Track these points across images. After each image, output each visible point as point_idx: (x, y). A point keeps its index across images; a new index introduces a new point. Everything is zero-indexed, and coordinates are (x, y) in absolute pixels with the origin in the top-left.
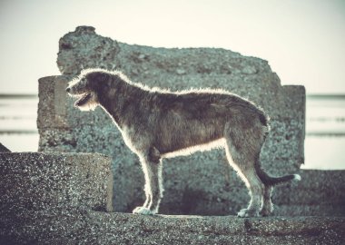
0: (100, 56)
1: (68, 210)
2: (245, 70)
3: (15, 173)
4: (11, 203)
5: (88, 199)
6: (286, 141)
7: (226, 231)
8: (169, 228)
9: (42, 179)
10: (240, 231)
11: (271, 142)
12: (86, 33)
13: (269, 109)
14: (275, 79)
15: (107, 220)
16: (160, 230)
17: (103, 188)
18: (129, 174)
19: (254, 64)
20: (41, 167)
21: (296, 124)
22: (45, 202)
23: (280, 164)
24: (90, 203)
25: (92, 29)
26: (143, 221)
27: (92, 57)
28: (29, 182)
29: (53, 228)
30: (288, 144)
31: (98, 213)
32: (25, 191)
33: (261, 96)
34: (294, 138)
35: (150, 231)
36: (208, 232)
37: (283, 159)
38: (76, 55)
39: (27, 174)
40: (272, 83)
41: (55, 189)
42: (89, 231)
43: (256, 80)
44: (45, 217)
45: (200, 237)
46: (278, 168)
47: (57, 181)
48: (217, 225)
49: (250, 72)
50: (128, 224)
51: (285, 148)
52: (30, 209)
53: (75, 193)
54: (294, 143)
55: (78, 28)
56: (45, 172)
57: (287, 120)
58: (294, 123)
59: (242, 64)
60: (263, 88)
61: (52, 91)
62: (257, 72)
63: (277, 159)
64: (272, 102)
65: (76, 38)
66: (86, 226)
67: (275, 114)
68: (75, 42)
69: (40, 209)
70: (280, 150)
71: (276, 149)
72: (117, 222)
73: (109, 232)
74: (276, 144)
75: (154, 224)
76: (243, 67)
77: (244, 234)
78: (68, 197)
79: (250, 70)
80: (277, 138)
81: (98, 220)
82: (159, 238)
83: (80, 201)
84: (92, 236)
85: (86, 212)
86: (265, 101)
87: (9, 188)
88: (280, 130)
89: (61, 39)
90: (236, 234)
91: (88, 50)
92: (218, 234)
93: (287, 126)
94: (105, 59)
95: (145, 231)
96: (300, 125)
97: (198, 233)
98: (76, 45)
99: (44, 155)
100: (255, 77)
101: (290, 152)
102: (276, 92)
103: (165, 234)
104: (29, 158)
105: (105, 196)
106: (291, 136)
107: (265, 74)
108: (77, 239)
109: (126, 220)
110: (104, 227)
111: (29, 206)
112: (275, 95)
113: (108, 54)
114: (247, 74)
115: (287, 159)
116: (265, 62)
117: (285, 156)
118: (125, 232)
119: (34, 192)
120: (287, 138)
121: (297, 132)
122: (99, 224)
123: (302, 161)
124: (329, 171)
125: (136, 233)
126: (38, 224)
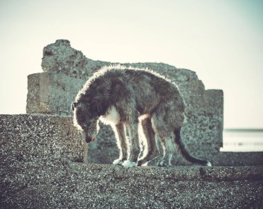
0: (73, 62)
1: (52, 161)
2: (179, 78)
3: (9, 131)
4: (6, 156)
5: (68, 153)
6: (210, 131)
7: (184, 178)
8: (136, 175)
9: (31, 136)
10: (196, 177)
11: (199, 131)
12: (63, 45)
13: (197, 107)
14: (201, 84)
15: (84, 169)
16: (129, 177)
17: (81, 144)
18: (93, 155)
19: (186, 73)
20: (30, 126)
21: (217, 117)
22: (33, 155)
23: (205, 147)
24: (70, 155)
25: (68, 42)
26: (114, 170)
27: (67, 62)
28: (20, 138)
29: (40, 176)
30: (211, 132)
31: (77, 164)
32: (17, 146)
33: (191, 97)
34: (215, 128)
35: (120, 179)
36: (169, 178)
37: (208, 143)
38: (56, 59)
39: (18, 132)
40: (199, 87)
41: (41, 144)
42: (70, 179)
43: (187, 85)
44: (33, 167)
45: (162, 183)
46: (203, 150)
47: (43, 137)
48: (177, 173)
49: (183, 80)
50: (102, 173)
51: (209, 135)
52: (20, 160)
53: (58, 147)
54: (216, 132)
55: (57, 41)
56: (33, 130)
57: (210, 115)
58: (215, 117)
59: (177, 74)
60: (193, 92)
61: (38, 85)
62: (188, 80)
63: (203, 143)
64: (199, 101)
65: (56, 48)
66: (67, 174)
67: (201, 111)
68: (55, 50)
69: (29, 161)
70: (206, 137)
71: (202, 136)
72: (93, 171)
73: (86, 179)
74: (202, 132)
75: (124, 172)
76: (177, 77)
77: (199, 180)
78: (52, 151)
79: (183, 78)
80: (203, 128)
81: (77, 170)
82: (128, 184)
83: (62, 154)
84: (72, 183)
85: (66, 163)
86: (194, 101)
87: (4, 143)
88: (205, 122)
89: (45, 48)
90: (192, 180)
91: (65, 56)
92: (177, 181)
93: (210, 120)
94: (77, 65)
95: (116, 178)
96: (220, 119)
97: (160, 179)
98: (56, 52)
99: (32, 116)
100: (186, 83)
101: (212, 138)
102: (202, 94)
103: (133, 181)
104: (20, 119)
105: (83, 151)
106: (213, 126)
107: (194, 81)
108: (60, 185)
109: (100, 170)
110: (82, 175)
111: (20, 158)
112: (202, 97)
113: (79, 63)
114: (180, 81)
115: (210, 144)
116: (194, 73)
117: (209, 141)
118: (99, 179)
119: (24, 146)
120: (210, 128)
121: (217, 123)
122: (78, 172)
123: (221, 145)
124: (241, 153)
125: (109, 180)
126: (27, 173)
